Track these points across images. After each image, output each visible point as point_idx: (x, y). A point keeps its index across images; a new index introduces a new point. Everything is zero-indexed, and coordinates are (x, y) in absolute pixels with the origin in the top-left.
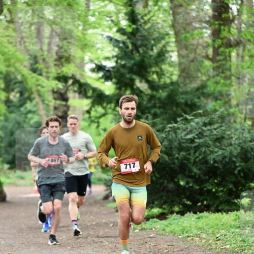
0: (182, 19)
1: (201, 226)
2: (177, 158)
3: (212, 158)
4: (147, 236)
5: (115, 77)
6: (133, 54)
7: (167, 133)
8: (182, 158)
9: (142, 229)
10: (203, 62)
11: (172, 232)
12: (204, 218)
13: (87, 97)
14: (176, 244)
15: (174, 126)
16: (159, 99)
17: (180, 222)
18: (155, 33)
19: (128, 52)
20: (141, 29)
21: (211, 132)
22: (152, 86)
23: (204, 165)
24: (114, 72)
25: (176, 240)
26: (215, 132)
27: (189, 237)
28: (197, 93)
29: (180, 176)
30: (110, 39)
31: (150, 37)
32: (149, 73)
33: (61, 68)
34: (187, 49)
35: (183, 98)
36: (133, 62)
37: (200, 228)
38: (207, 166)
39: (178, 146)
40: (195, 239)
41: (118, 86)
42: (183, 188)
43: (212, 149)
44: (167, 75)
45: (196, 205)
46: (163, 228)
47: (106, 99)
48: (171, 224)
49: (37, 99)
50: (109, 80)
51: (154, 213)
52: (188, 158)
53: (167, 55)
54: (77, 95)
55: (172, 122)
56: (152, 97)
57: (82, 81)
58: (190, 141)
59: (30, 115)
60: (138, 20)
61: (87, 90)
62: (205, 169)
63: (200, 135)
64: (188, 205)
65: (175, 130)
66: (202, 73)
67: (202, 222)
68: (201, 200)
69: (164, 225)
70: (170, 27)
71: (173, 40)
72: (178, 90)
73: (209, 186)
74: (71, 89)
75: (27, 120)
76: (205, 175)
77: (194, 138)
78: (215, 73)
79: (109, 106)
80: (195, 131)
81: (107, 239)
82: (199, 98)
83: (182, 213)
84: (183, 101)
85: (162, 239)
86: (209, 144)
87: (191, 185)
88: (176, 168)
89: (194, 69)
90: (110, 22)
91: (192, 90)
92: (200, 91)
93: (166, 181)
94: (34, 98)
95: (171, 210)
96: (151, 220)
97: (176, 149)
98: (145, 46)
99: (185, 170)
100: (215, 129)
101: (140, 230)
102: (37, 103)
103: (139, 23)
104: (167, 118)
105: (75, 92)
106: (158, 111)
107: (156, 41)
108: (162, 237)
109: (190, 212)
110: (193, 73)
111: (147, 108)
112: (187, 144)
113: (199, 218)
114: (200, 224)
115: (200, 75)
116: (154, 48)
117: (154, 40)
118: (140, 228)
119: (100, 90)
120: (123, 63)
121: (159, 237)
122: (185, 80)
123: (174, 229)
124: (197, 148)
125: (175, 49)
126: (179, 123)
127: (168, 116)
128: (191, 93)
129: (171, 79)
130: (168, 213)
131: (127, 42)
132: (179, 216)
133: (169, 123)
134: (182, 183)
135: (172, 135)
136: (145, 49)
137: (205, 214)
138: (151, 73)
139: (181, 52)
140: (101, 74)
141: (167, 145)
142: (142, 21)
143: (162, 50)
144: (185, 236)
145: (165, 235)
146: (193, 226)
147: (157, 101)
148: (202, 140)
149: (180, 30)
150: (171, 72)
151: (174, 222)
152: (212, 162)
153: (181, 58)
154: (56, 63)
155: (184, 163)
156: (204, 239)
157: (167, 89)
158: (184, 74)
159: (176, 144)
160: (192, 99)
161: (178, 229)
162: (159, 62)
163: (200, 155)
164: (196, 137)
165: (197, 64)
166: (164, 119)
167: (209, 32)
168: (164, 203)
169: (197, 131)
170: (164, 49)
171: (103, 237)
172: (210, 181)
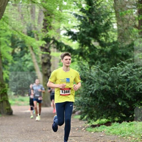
0: (119, 3)
1: (132, 130)
2: (117, 88)
3: (138, 88)
4: (99, 136)
5: (79, 39)
6: (89, 25)
7: (110, 73)
8: (120, 88)
9: (96, 132)
10: (132, 29)
11: (114, 133)
12: (133, 125)
13: (62, 51)
14: (116, 140)
15: (115, 69)
16: (106, 52)
17: (119, 127)
18: (103, 12)
19: (87, 23)
20: (95, 9)
21: (137, 72)
22: (102, 44)
23: (134, 92)
24: (79, 36)
25: (117, 138)
26: (140, 72)
27: (124, 136)
28: (129, 48)
29: (118, 99)
30: (76, 15)
31: (101, 14)
32: (100, 36)
33: (46, 33)
34: (123, 21)
35: (120, 52)
36: (90, 29)
37: (131, 131)
38: (135, 93)
39: (118, 81)
40: (128, 137)
41: (81, 44)
42: (121, 106)
43: (138, 83)
44: (111, 37)
45: (129, 116)
46: (108, 131)
47: (73, 52)
48: (113, 129)
49: (32, 52)
50: (75, 40)
51: (103, 122)
52: (124, 88)
53: (110, 25)
54: (56, 50)
55: (114, 66)
56: (101, 51)
57: (59, 41)
58: (124, 78)
59: (27, 62)
60: (93, 4)
61: (62, 47)
62: (134, 94)
63: (131, 74)
64: (124, 116)
65: (115, 71)
66: (132, 36)
67: (132, 127)
68: (132, 114)
69: (109, 129)
70: (112, 8)
71: (114, 16)
72: (117, 46)
73: (136, 105)
74: (52, 46)
75: (25, 65)
76: (134, 99)
77: (127, 75)
78: (140, 36)
79: (75, 56)
80: (128, 71)
81: (74, 137)
82: (130, 51)
83: (120, 122)
84: (120, 53)
85: (108, 138)
86: (136, 79)
87: (125, 105)
88: (116, 94)
89: (127, 33)
90: (76, 5)
91: (126, 47)
92: (131, 47)
93: (110, 102)
94: (29, 52)
95: (113, 120)
96: (101, 126)
97: (116, 83)
98: (97, 19)
99: (122, 95)
100: (140, 70)
101: (94, 132)
102: (31, 55)
103: (94, 6)
104: (111, 64)
105: (54, 48)
106: (105, 60)
107: (104, 16)
108: (108, 136)
109: (125, 121)
110: (127, 36)
111: (98, 58)
112: (123, 80)
113: (130, 125)
114: (131, 129)
115: (131, 37)
116: (103, 21)
117: (103, 16)
118: (94, 131)
119: (70, 47)
120: (84, 30)
121: (106, 136)
122: (122, 40)
123: (115, 132)
124: (129, 82)
125: (115, 21)
126: (118, 67)
127: (111, 62)
128: (126, 48)
129: (113, 40)
130: (111, 122)
131: (86, 17)
132: (118, 123)
133: (112, 66)
134: (120, 104)
135: (114, 74)
136: (97, 21)
137: (134, 122)
138: (101, 36)
139: (119, 23)
140: (70, 37)
141: (110, 80)
142: (95, 4)
143: (108, 22)
144: (122, 136)
145: (110, 135)
146: (127, 130)
147: (105, 53)
148: (132, 77)
149: (118, 10)
150: (113, 36)
151: (115, 127)
152: (138, 90)
153: (119, 27)
154: (43, 30)
155: (121, 91)
156: (134, 137)
157: (111, 46)
158: (121, 37)
159: (116, 79)
160: (126, 52)
161: (117, 132)
162: (106, 30)
163: (131, 86)
164: (128, 75)
165: (129, 30)
166: (109, 64)
167: (136, 11)
168: (109, 116)
169: (129, 71)
170: (109, 21)
171: (72, 137)
172: (138, 102)
